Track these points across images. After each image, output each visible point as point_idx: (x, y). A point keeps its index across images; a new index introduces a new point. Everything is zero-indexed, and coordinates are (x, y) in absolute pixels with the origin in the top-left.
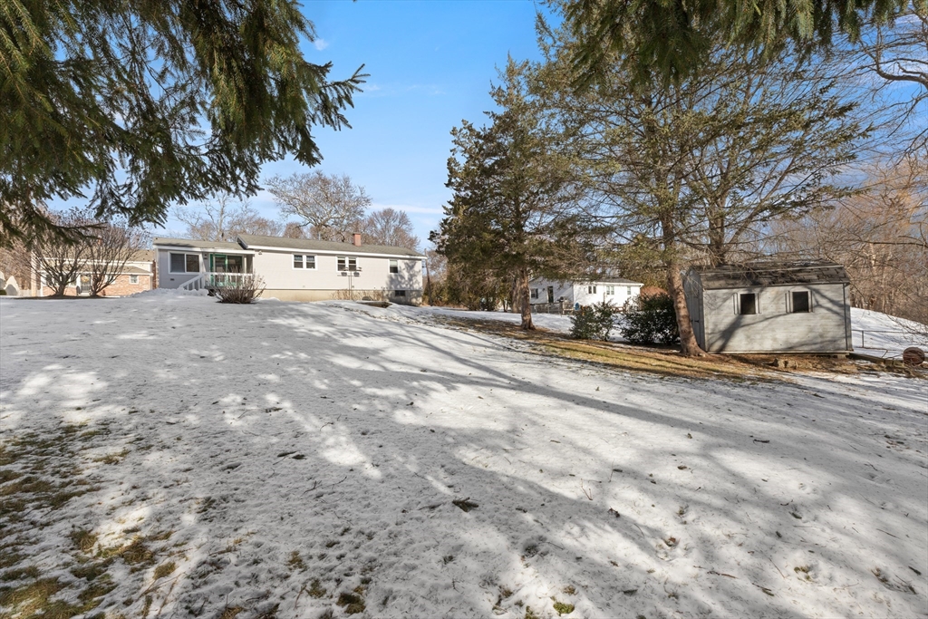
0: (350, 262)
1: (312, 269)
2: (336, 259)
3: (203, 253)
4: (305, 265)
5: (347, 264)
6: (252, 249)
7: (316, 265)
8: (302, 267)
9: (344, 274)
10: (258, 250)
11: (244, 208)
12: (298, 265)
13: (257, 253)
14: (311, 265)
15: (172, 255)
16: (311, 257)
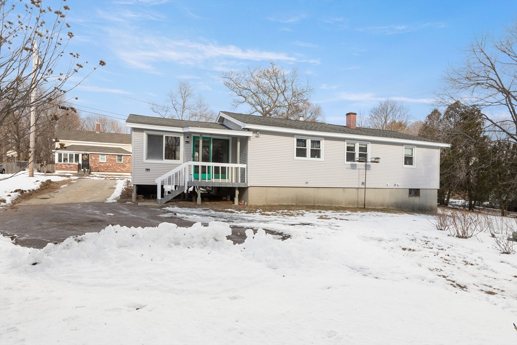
0: (361, 149)
1: (316, 159)
2: (345, 145)
3: (184, 134)
4: (309, 153)
5: (357, 152)
6: (249, 130)
7: (322, 153)
8: (305, 155)
9: (354, 167)
10: (255, 131)
11: (199, 103)
12: (301, 153)
13: (255, 135)
14: (316, 153)
15: (149, 136)
16: (316, 143)
